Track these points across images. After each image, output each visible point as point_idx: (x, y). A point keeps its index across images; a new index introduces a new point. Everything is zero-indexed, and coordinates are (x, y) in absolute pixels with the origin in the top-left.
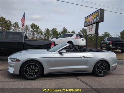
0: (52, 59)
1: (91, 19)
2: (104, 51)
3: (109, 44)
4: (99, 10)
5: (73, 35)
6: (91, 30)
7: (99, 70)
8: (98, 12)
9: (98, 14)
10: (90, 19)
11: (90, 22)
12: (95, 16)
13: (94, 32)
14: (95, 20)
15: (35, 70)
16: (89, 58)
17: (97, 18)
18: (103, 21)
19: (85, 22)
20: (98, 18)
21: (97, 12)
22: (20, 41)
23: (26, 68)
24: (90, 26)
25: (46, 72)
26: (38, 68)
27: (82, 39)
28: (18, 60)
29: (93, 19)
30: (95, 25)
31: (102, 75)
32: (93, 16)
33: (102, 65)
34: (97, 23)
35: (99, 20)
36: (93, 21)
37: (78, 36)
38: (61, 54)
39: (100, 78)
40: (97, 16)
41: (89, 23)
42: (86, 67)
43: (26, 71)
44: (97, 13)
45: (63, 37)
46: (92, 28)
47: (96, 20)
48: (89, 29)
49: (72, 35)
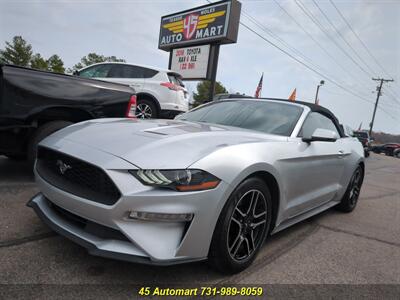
1: (192, 26)
4: (228, 3)
6: (191, 66)
10: (188, 27)
11: (189, 35)
17: (220, 27)
24: (186, 50)
27: (185, 93)
30: (205, 49)
35: (225, 35)
36: (199, 34)
37: (172, 78)
40: (220, 21)
41: (184, 39)
44: (217, 10)
46: (194, 59)
47: (213, 32)
48: (181, 60)
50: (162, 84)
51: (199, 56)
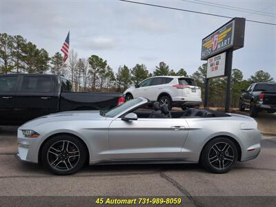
0: (107, 131)
1: (216, 41)
2: (230, 116)
3: (258, 98)
4: (233, 21)
5: (173, 79)
6: (216, 68)
7: (216, 158)
8: (231, 26)
9: (229, 30)
10: (213, 43)
11: (214, 49)
12: (224, 34)
13: (221, 71)
14: (225, 45)
15: (71, 155)
16: (190, 131)
18: (242, 46)
19: (204, 49)
20: (230, 40)
21: (228, 25)
22: (52, 94)
23: (51, 150)
24: (213, 58)
25: (93, 160)
26: (77, 150)
27: (192, 89)
28: (35, 134)
29: (219, 43)
30: (223, 56)
31: (220, 169)
32: (220, 35)
33: (221, 146)
34: (229, 52)
35: (232, 43)
36: (219, 47)
37: (184, 82)
38: (127, 121)
39: (217, 175)
40: (229, 34)
41: (212, 51)
42: (184, 150)
43: (52, 157)
44: (228, 28)
45: (150, 85)
46: (217, 64)
48: (211, 65)
49: (168, 80)
50: (174, 86)
51: (220, 61)
